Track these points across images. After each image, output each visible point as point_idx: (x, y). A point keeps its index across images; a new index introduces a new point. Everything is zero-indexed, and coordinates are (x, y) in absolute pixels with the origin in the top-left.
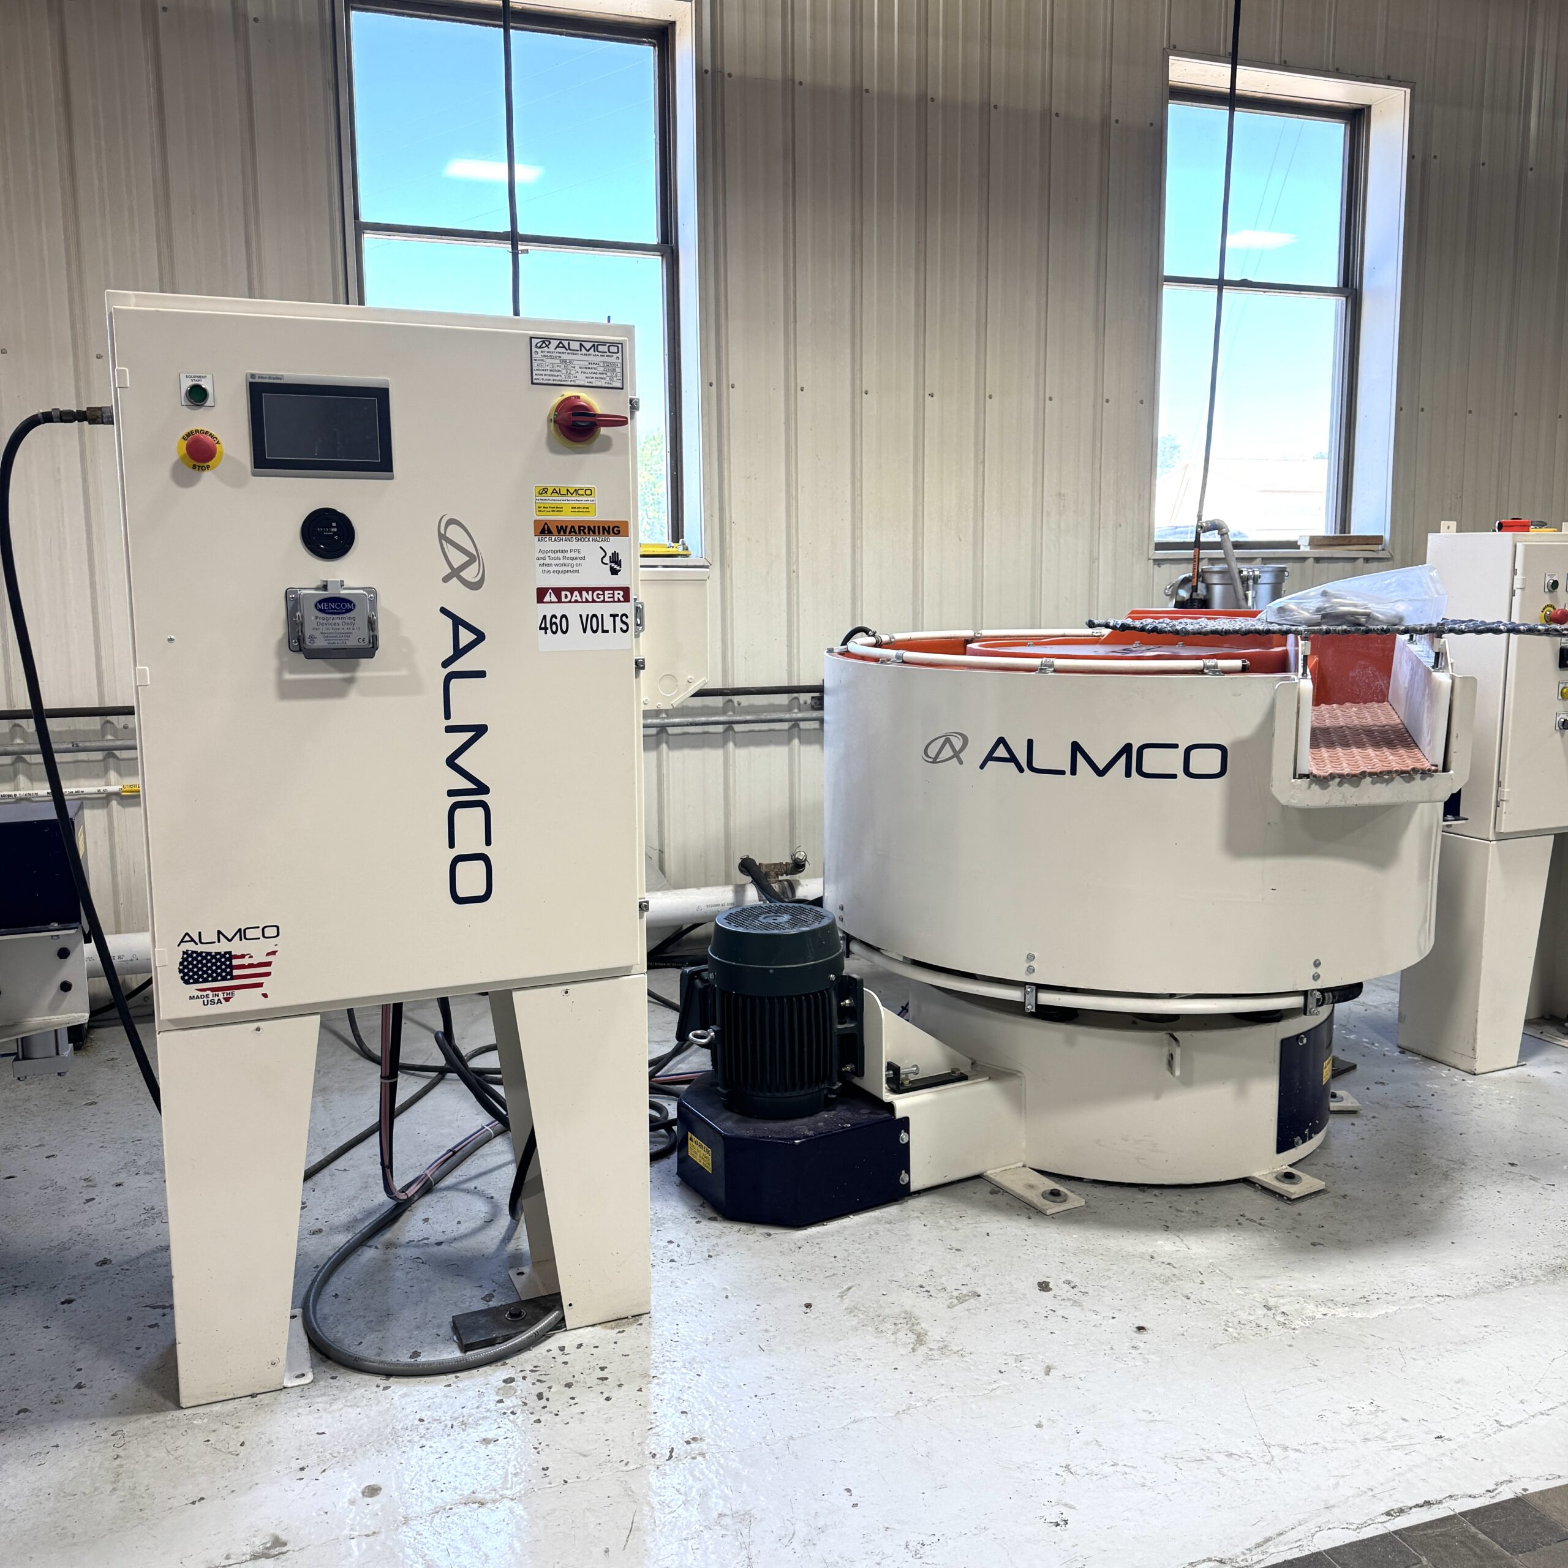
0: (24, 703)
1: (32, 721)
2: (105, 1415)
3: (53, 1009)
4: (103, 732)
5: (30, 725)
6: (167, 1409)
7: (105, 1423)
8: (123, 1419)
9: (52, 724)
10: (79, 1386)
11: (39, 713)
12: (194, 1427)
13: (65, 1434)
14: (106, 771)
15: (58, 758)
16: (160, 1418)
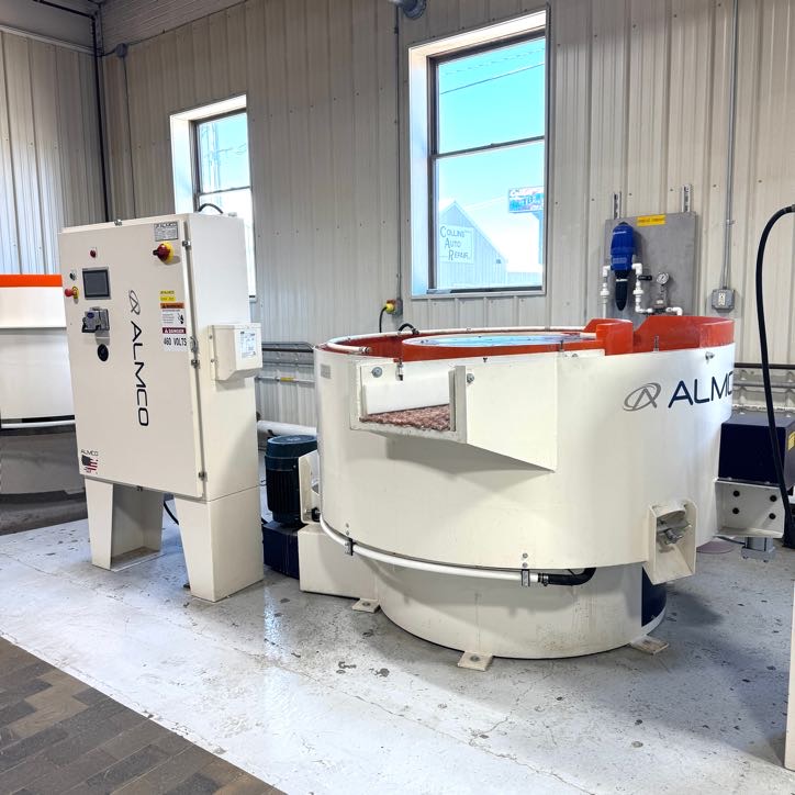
0: (759, 361)
1: (761, 370)
2: (742, 749)
3: (765, 526)
4: (787, 378)
5: (760, 372)
6: (777, 764)
7: (743, 754)
8: (753, 758)
9: (772, 372)
10: (736, 728)
11: (765, 366)
12: (788, 782)
13: (721, 748)
14: (786, 398)
15: (773, 390)
16: (771, 766)
